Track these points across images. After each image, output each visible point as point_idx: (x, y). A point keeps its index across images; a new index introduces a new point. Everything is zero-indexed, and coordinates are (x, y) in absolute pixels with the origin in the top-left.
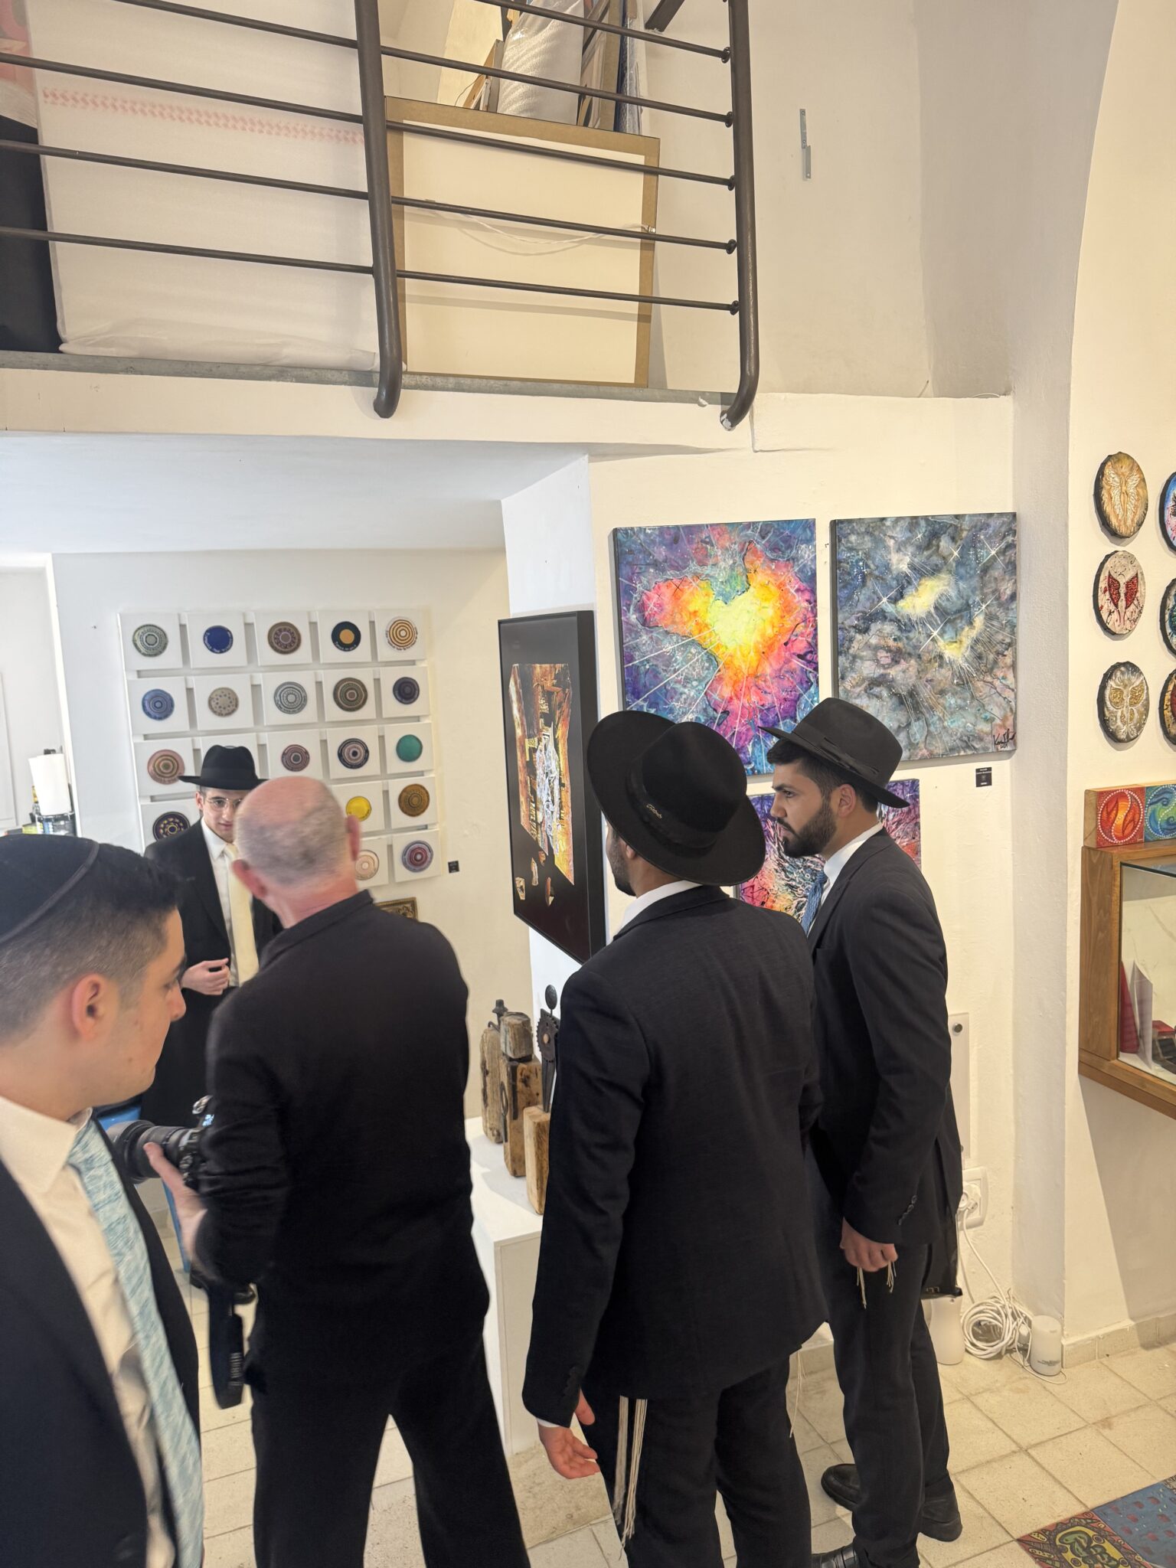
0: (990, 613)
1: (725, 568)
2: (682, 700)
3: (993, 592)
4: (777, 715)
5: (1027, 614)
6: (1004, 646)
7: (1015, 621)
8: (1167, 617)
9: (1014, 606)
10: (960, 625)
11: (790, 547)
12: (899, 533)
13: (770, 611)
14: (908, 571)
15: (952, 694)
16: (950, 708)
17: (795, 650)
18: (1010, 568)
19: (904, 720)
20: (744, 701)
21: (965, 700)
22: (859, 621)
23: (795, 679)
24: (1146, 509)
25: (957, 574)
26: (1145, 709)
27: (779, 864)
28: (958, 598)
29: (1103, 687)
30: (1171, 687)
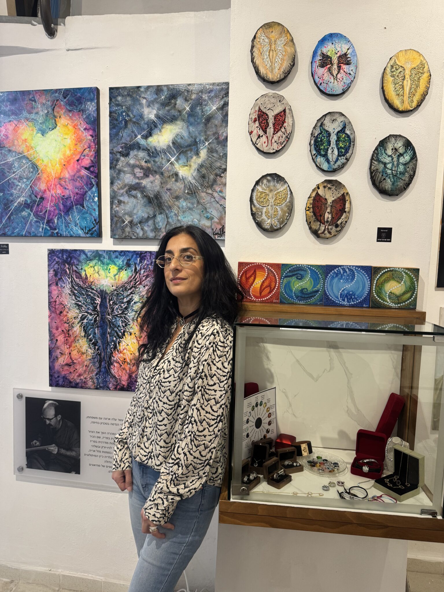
0: (212, 148)
1: (42, 115)
2: (18, 189)
3: (214, 134)
4: (72, 202)
6: (221, 170)
8: (312, 142)
9: (226, 145)
10: (190, 155)
11: (80, 103)
12: (150, 96)
13: (69, 140)
14: (155, 119)
15: (184, 199)
16: (183, 208)
17: (83, 164)
18: (224, 118)
19: (151, 213)
20: (53, 192)
21: (193, 204)
22: (122, 149)
23: (83, 182)
24: (293, 62)
25: (188, 122)
26: (288, 209)
27: (71, 291)
28: (189, 138)
29: (253, 190)
30: (314, 195)
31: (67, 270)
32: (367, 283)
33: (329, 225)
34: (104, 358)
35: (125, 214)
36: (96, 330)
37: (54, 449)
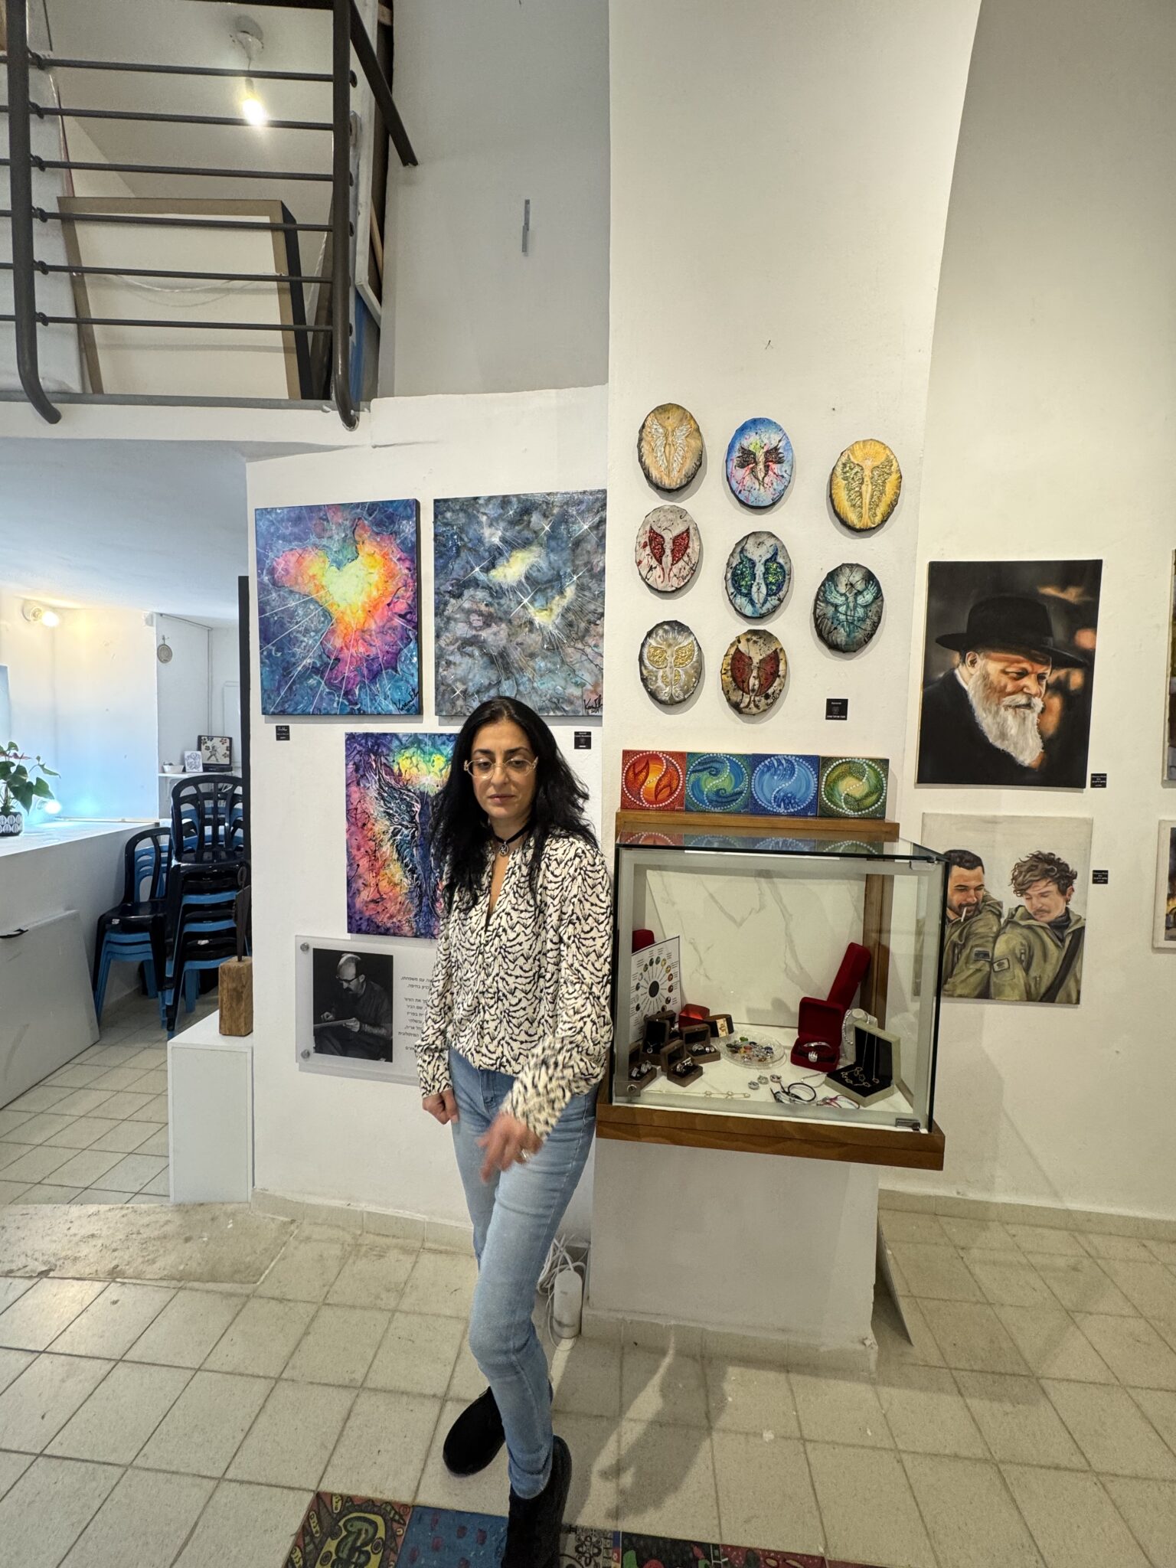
0: (583, 584)
1: (338, 540)
2: (302, 647)
3: (586, 564)
4: (380, 665)
5: (612, 592)
6: (596, 615)
7: (603, 590)
8: (729, 575)
9: (602, 580)
10: (550, 594)
11: (393, 522)
12: (492, 510)
13: (376, 576)
14: (500, 544)
15: (543, 658)
16: (540, 670)
17: (396, 610)
18: (599, 543)
19: (494, 678)
20: (353, 650)
21: (555, 664)
22: (453, 587)
23: (396, 635)
24: (699, 460)
25: (548, 547)
26: (696, 672)
27: (379, 793)
28: (549, 570)
29: (643, 645)
30: (732, 651)
31: (373, 763)
32: (813, 780)
33: (756, 695)
34: (426, 891)
35: (456, 680)
36: (414, 850)
37: (354, 1025)
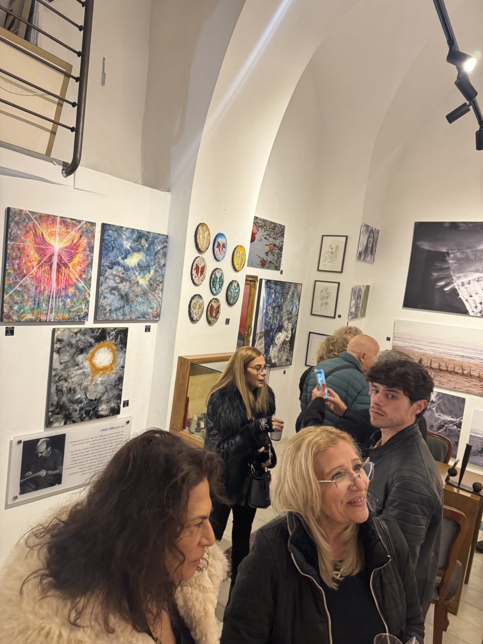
0: (156, 270)
3: (158, 262)
5: (168, 272)
7: (164, 274)
8: (212, 281)
9: (164, 268)
10: (145, 272)
12: (128, 234)
14: (129, 249)
15: (141, 297)
16: (139, 302)
18: (164, 255)
19: (122, 304)
21: (144, 300)
22: (109, 264)
24: (210, 244)
25: (146, 253)
26: (202, 311)
28: (146, 262)
29: (191, 302)
30: (210, 305)
33: (214, 318)
35: (107, 305)
